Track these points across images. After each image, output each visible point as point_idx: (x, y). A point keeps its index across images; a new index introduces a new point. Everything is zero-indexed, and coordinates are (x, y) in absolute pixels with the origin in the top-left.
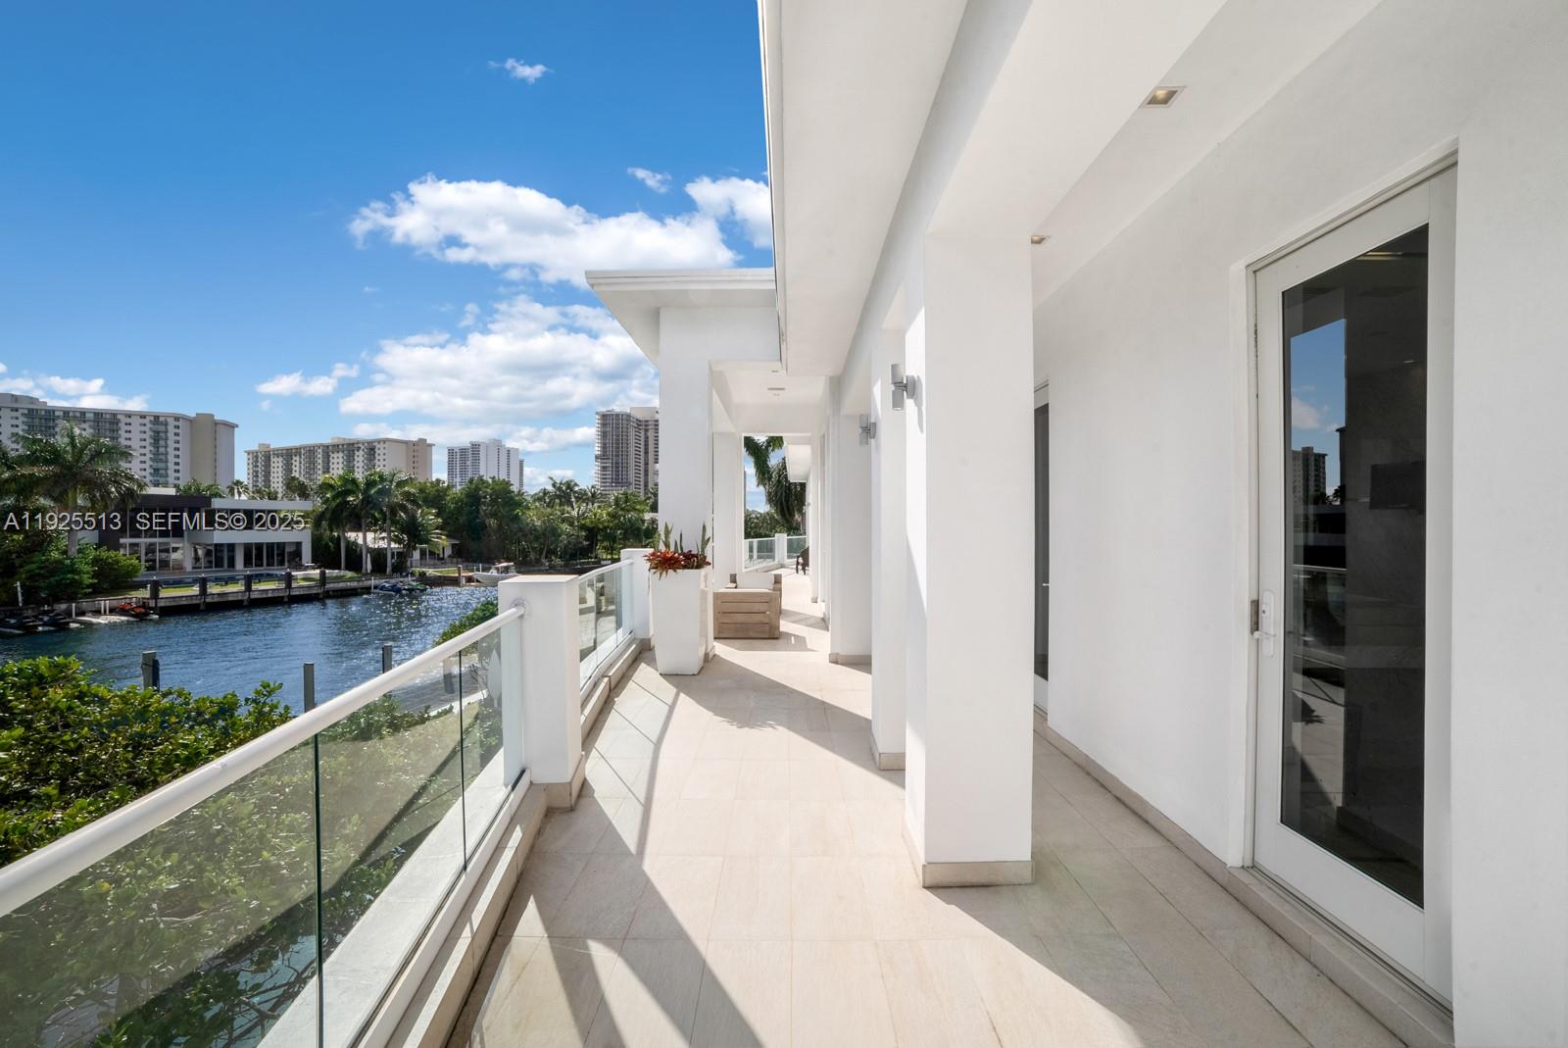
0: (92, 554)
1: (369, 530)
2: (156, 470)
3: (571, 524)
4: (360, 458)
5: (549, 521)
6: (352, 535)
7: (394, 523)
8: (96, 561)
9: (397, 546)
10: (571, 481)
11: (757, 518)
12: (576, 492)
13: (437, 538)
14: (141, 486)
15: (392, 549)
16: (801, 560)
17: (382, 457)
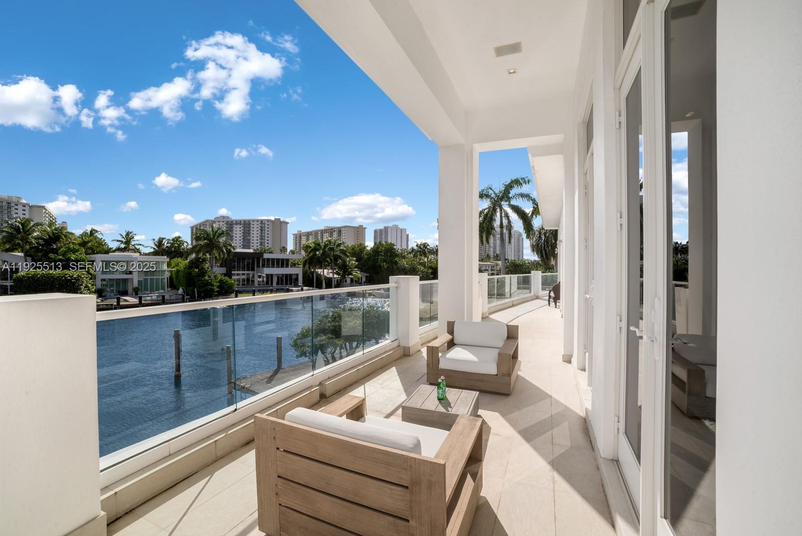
0: (219, 277)
1: (326, 269)
2: (261, 243)
3: (424, 267)
4: (335, 235)
5: (412, 264)
6: (320, 271)
7: (336, 265)
8: (221, 281)
9: (337, 276)
10: (426, 243)
11: (529, 263)
12: (428, 249)
13: (356, 272)
14: (234, 249)
15: (335, 278)
16: (552, 294)
17: (344, 235)
